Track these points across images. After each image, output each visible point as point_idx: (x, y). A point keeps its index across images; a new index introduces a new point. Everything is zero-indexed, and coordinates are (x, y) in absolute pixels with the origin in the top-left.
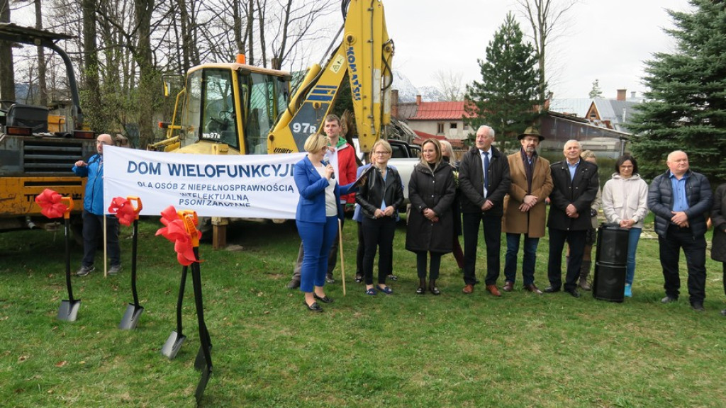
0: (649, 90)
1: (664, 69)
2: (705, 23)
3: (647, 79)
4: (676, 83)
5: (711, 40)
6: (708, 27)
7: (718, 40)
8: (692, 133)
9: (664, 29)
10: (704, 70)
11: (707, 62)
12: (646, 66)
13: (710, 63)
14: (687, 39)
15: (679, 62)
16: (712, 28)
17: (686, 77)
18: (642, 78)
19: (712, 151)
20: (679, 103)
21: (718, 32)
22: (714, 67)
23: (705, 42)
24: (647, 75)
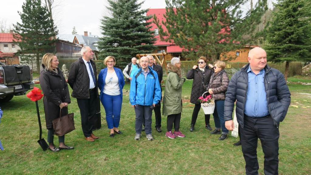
0: (104, 31)
1: (109, 23)
2: (121, 6)
3: (103, 27)
4: (114, 29)
5: (124, 13)
6: (123, 8)
7: (127, 13)
8: (122, 49)
9: (106, 7)
10: (123, 25)
11: (124, 22)
12: (102, 21)
13: (125, 22)
14: (116, 12)
15: (114, 21)
16: (124, 9)
17: (117, 27)
18: (101, 27)
19: (130, 56)
20: (116, 38)
21: (127, 10)
22: (126, 24)
23: (123, 14)
24: (103, 25)
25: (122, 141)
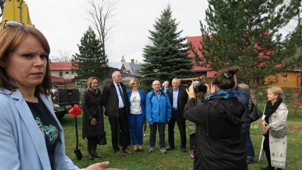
0: (145, 59)
1: (150, 51)
2: (161, 36)
3: (144, 55)
4: (154, 57)
5: (164, 42)
6: (162, 38)
7: (166, 42)
8: (161, 75)
9: (148, 37)
10: (162, 53)
11: (163, 49)
12: (144, 50)
13: (164, 50)
14: (156, 41)
15: (154, 49)
16: (164, 38)
17: (157, 55)
18: (143, 54)
20: (156, 64)
21: (166, 39)
22: (165, 51)
23: (162, 43)
24: (144, 53)
25: (147, 157)
